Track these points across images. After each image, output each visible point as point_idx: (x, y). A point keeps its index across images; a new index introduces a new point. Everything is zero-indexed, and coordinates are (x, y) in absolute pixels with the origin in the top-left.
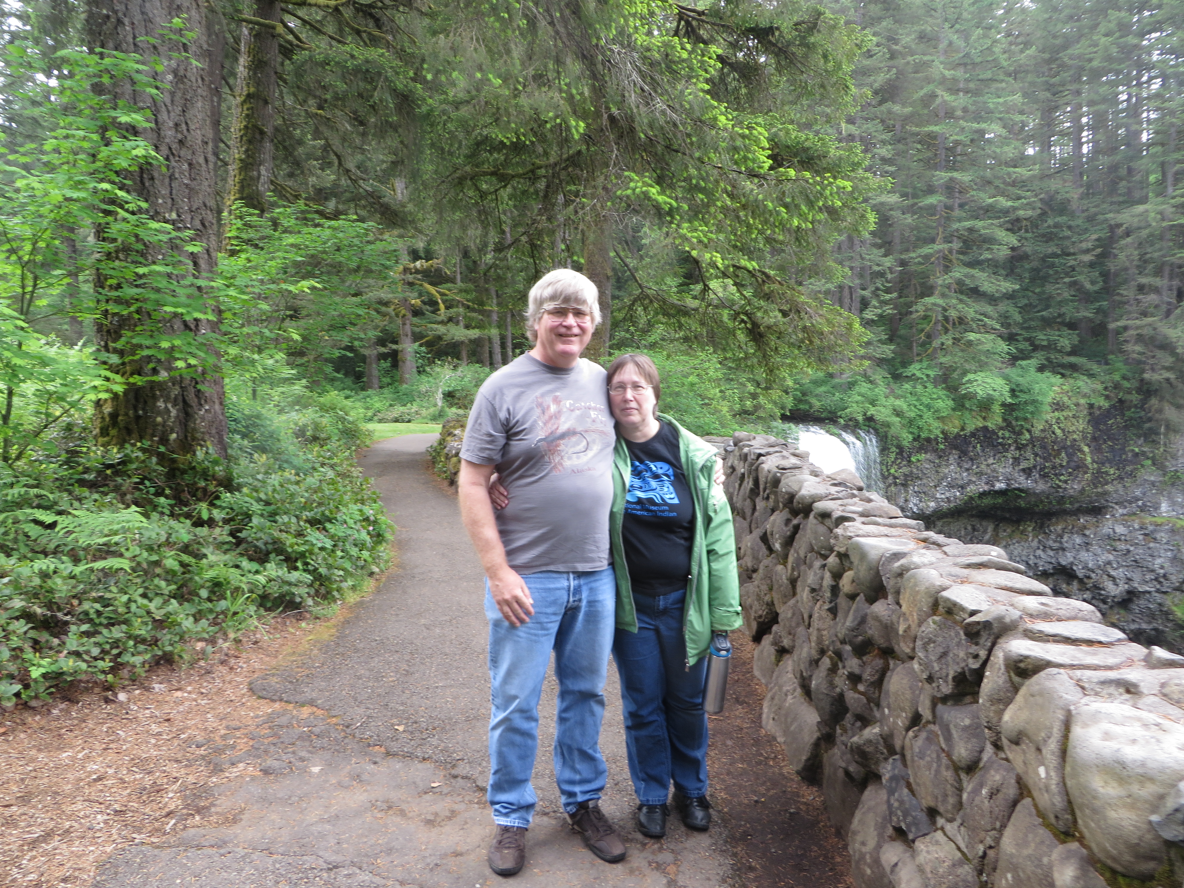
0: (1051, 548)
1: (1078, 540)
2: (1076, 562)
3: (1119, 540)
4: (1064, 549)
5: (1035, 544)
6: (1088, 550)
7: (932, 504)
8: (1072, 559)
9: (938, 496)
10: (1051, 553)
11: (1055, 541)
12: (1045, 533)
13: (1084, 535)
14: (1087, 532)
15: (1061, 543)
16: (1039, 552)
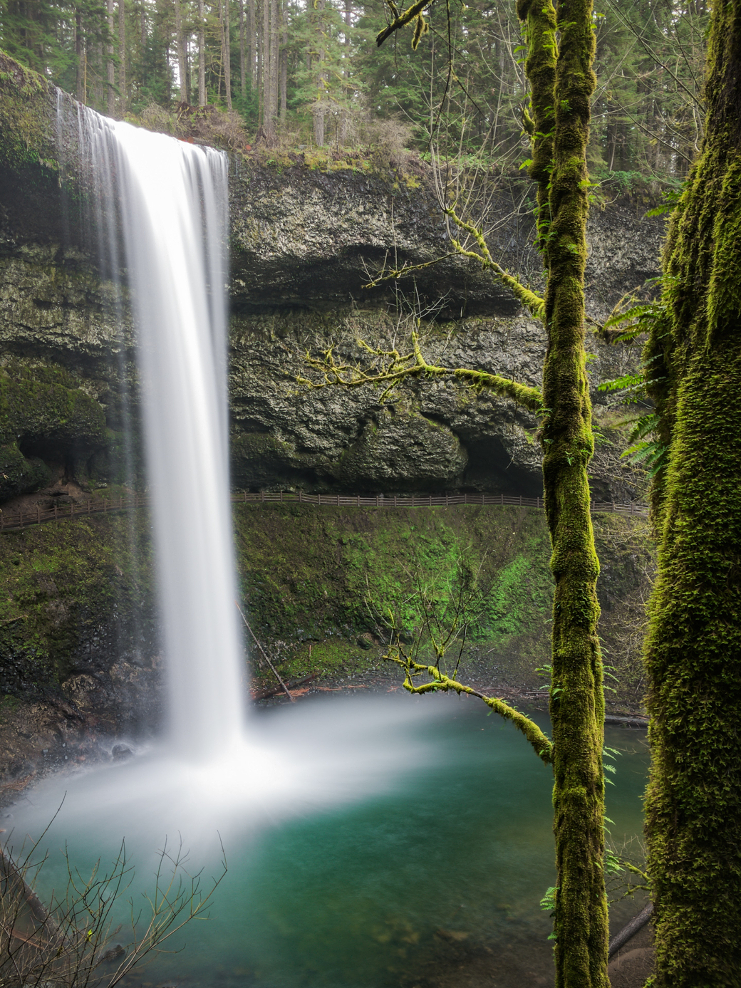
0: (469, 346)
1: (494, 339)
2: (493, 362)
3: (534, 340)
4: (480, 347)
5: (454, 342)
6: (505, 351)
7: (303, 247)
8: (489, 359)
9: (307, 238)
10: (471, 353)
11: (473, 340)
12: (463, 331)
13: (498, 332)
14: (501, 330)
15: (478, 341)
16: (459, 352)
